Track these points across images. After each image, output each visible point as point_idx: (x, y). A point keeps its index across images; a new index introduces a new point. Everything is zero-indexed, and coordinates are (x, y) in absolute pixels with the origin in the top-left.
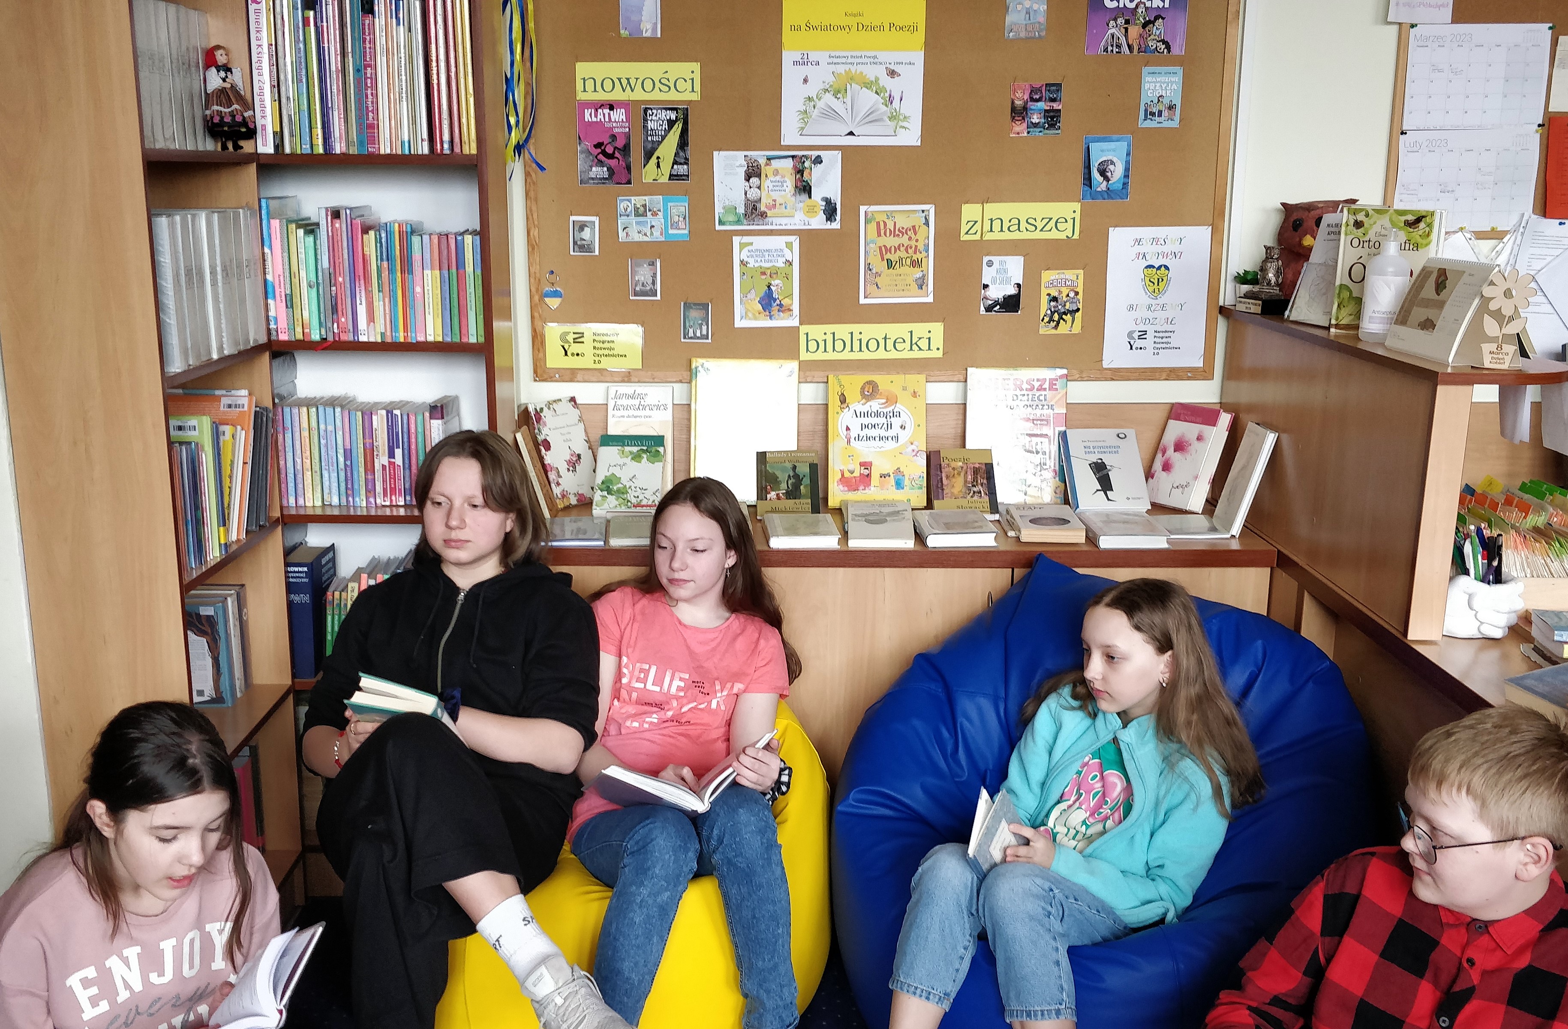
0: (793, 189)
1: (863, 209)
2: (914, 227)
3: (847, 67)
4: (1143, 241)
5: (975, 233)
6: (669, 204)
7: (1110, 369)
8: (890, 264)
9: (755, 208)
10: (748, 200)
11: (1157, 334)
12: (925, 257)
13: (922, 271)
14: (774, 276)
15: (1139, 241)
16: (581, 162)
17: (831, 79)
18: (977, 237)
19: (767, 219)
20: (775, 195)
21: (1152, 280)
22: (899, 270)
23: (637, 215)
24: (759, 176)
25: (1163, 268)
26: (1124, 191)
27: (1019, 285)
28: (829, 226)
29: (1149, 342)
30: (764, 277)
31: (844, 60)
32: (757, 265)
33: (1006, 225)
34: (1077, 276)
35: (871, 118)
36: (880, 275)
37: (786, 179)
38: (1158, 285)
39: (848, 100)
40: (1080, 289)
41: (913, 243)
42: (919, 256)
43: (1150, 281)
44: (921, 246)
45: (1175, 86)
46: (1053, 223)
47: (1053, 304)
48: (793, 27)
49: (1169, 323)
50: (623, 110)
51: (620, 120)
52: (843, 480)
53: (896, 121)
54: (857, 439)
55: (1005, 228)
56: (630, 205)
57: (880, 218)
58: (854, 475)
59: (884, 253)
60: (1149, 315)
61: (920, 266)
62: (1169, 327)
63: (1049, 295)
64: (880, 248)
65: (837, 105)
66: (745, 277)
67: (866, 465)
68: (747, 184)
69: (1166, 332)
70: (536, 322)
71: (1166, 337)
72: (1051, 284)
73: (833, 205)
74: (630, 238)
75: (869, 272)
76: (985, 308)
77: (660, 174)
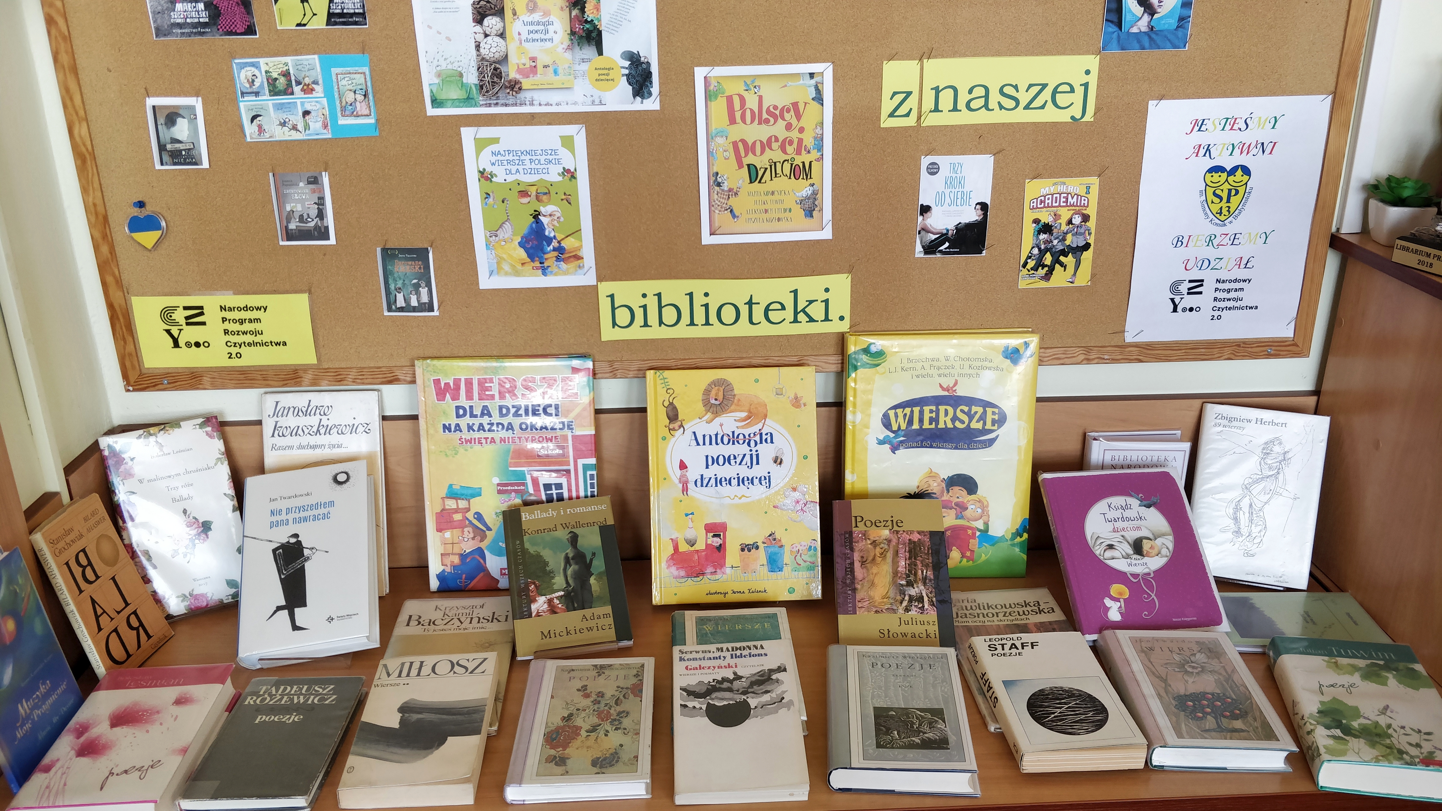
0: (567, 37)
1: (700, 73)
2: (795, 105)
4: (1208, 124)
5: (908, 115)
6: (334, 71)
7: (1136, 345)
8: (754, 175)
9: (497, 74)
10: (483, 59)
11: (1221, 286)
12: (818, 160)
13: (812, 185)
14: (545, 198)
15: (1200, 125)
18: (911, 121)
19: (522, 95)
20: (533, 49)
21: (1218, 192)
22: (770, 184)
23: (274, 92)
24: (500, 12)
25: (1239, 172)
26: (1180, 33)
27: (984, 206)
28: (639, 105)
29: (1205, 300)
30: (525, 200)
32: (510, 178)
33: (963, 98)
34: (1088, 188)
36: (736, 194)
37: (552, 18)
38: (1228, 201)
40: (1092, 211)
41: (794, 135)
42: (806, 158)
43: (1215, 194)
44: (809, 141)
46: (1047, 94)
47: (1043, 236)
49: (1242, 266)
52: (678, 558)
54: (699, 484)
55: (961, 105)
56: (257, 73)
57: (735, 89)
58: (697, 547)
59: (743, 154)
60: (1210, 253)
61: (808, 175)
62: (1243, 274)
63: (1036, 221)
64: (735, 144)
66: (491, 200)
67: (717, 530)
68: (478, 29)
69: (1236, 281)
70: (111, 292)
71: (1236, 290)
72: (1042, 202)
73: (644, 66)
74: (267, 135)
75: (717, 188)
76: (923, 247)
77: (309, 14)
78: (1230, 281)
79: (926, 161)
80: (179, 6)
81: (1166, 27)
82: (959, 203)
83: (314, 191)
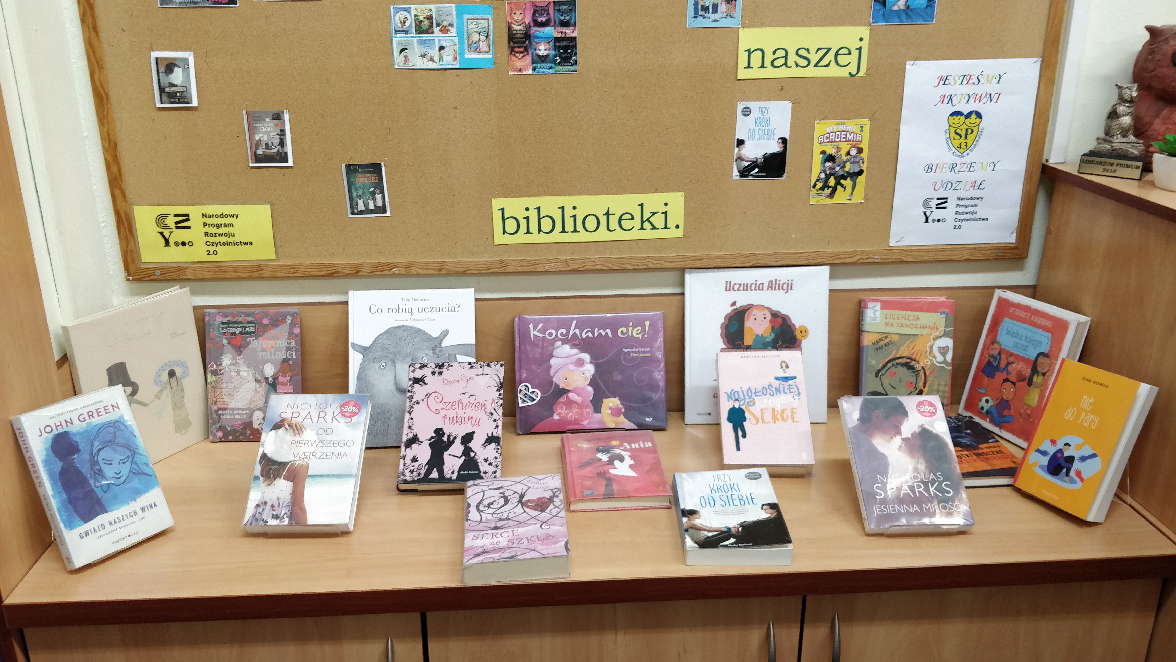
7: (898, 248)
11: (960, 202)
15: (944, 80)
25: (974, 116)
26: (929, 10)
27: (784, 141)
29: (949, 213)
33: (769, 58)
34: (862, 127)
43: (956, 133)
46: (831, 56)
47: (828, 164)
49: (976, 187)
55: (767, 63)
60: (952, 177)
62: (976, 193)
63: (823, 152)
69: (971, 199)
70: (118, 202)
71: (972, 206)
72: (827, 138)
76: (739, 172)
78: (968, 199)
79: (740, 107)
81: (919, 6)
82: (765, 138)
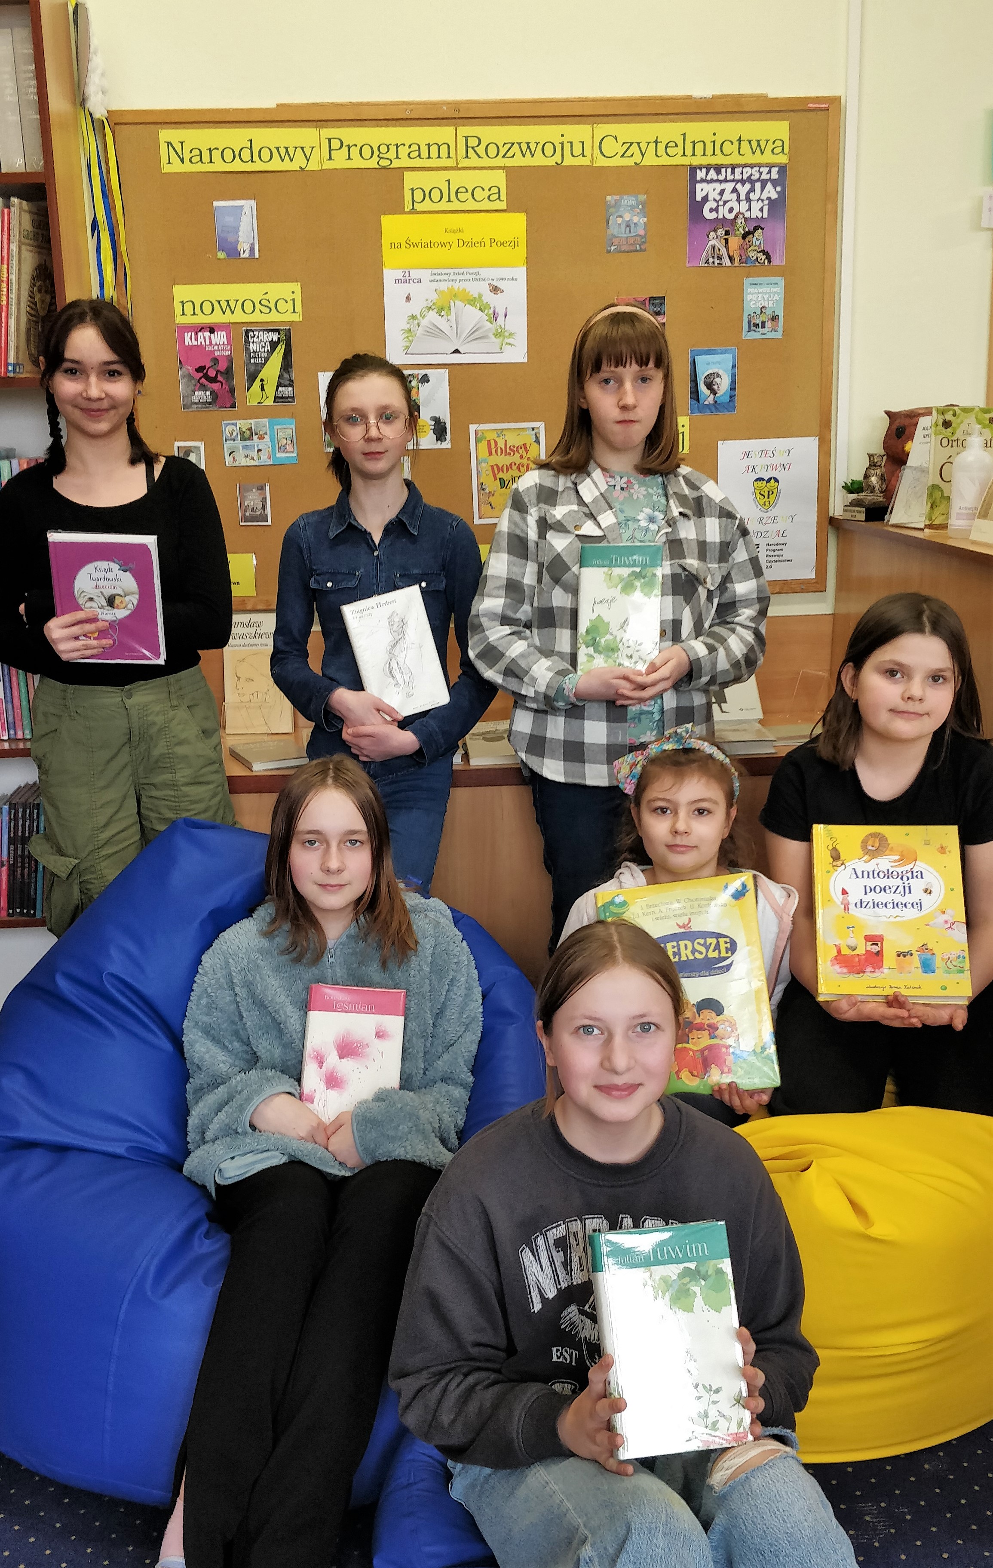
2: (525, 445)
3: (450, 284)
4: (752, 454)
6: (276, 427)
8: (502, 483)
11: (770, 547)
15: (748, 454)
16: (183, 386)
17: (434, 297)
21: (762, 491)
23: (243, 438)
25: (772, 481)
28: (439, 445)
31: (446, 277)
35: (476, 335)
36: (493, 494)
38: (770, 499)
39: (452, 317)
41: (524, 460)
43: (761, 494)
45: (776, 297)
48: (393, 245)
49: (781, 535)
50: (224, 333)
51: (222, 343)
53: (501, 338)
56: (235, 428)
57: (491, 436)
59: (496, 472)
60: (761, 526)
62: (781, 540)
64: (492, 466)
65: (442, 323)
69: (778, 544)
71: (779, 550)
73: (442, 424)
74: (237, 463)
75: (482, 492)
77: (265, 397)
78: (775, 545)
80: (197, 393)
81: (723, 401)
83: (260, 494)
